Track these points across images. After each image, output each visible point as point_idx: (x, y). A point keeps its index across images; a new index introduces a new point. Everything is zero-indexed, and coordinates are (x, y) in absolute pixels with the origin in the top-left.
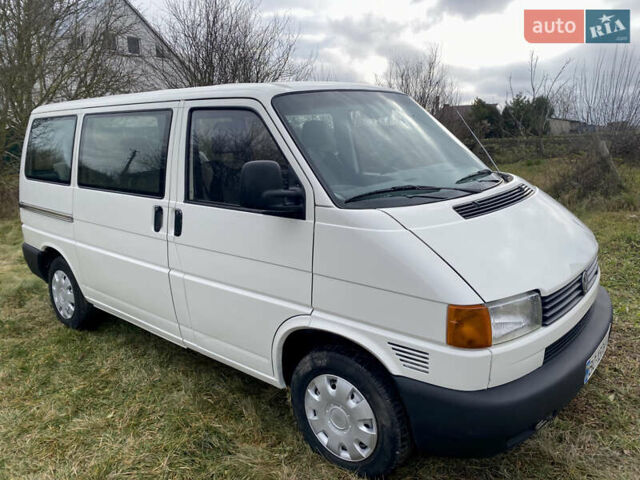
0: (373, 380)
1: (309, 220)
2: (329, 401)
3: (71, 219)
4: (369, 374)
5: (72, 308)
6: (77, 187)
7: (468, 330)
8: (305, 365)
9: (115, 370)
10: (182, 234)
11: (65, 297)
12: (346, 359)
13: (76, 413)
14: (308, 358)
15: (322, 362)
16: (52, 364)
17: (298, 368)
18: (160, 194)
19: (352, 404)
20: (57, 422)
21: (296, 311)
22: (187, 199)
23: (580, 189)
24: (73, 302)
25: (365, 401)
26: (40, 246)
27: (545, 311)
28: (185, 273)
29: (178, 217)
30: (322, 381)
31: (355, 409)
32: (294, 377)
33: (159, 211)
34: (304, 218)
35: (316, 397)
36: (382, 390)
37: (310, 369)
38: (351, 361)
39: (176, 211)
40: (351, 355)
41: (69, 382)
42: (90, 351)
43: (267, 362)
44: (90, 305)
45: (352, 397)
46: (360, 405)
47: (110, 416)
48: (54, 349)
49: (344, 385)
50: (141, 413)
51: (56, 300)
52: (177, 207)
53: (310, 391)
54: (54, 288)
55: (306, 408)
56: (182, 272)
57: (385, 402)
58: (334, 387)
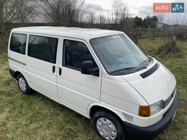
0: (116, 121)
1: (100, 77)
2: (103, 124)
3: (25, 65)
4: (115, 119)
5: (25, 89)
6: (27, 56)
7: (144, 112)
8: (97, 114)
9: (40, 109)
10: (61, 75)
11: (23, 85)
12: (109, 114)
13: (31, 123)
14: (98, 113)
15: (102, 115)
16: (21, 106)
17: (95, 115)
18: (55, 62)
19: (110, 126)
20: (26, 125)
21: (95, 101)
22: (63, 65)
23: (167, 51)
24: (26, 87)
25: (114, 126)
26: (15, 70)
27: (163, 105)
28: (62, 85)
29: (60, 70)
30: (102, 119)
31: (111, 127)
32: (94, 117)
33: (54, 67)
34: (99, 76)
35: (100, 123)
36: (119, 124)
37: (98, 116)
38: (111, 115)
39: (60, 68)
40: (110, 114)
41: (27, 112)
42: (32, 102)
43: (86, 112)
44: (31, 89)
45: (110, 124)
46: (112, 126)
47: (41, 124)
48: (22, 101)
49: (108, 121)
50: (50, 123)
51: (20, 86)
52: (60, 67)
53: (98, 121)
54: (19, 82)
55: (97, 125)
56: (61, 85)
57: (120, 127)
58: (105, 121)
